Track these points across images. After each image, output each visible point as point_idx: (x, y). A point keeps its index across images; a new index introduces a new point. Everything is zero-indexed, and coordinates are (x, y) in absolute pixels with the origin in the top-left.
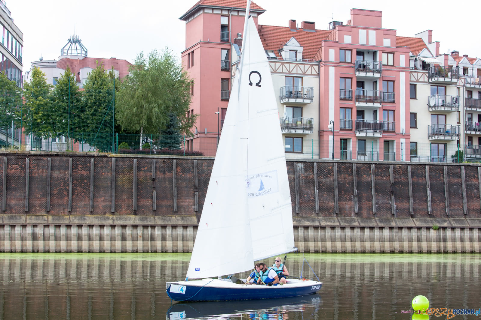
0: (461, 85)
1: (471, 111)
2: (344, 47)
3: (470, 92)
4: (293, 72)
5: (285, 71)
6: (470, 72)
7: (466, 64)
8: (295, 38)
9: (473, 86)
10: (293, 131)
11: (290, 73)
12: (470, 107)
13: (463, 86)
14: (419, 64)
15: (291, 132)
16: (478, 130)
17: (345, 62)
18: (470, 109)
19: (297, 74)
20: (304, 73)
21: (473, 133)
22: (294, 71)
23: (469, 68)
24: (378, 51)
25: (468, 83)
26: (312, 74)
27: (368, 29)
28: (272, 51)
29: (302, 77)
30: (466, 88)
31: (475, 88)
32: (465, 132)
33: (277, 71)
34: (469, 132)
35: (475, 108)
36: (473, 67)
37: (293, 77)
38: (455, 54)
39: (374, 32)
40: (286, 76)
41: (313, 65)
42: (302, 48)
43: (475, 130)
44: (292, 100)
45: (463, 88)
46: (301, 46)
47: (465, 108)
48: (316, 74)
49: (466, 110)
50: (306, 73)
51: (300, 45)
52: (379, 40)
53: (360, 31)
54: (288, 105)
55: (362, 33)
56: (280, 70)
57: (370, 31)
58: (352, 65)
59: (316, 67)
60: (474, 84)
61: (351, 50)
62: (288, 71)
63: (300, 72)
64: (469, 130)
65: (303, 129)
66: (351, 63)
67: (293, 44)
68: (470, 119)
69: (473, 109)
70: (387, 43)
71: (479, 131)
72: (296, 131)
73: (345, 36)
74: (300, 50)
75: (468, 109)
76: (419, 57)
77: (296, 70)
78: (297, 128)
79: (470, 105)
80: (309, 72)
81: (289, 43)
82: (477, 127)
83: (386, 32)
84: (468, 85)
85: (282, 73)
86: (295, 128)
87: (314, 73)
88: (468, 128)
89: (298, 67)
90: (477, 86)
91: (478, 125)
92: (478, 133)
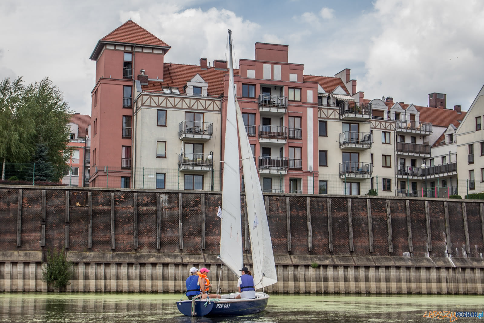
0: (392, 129)
1: (403, 155)
2: (248, 81)
3: (403, 137)
4: (193, 107)
5: (185, 106)
6: (402, 117)
7: (398, 109)
8: (199, 75)
9: (404, 131)
10: (190, 168)
11: (190, 108)
12: (401, 151)
13: (395, 130)
14: (332, 101)
15: (188, 168)
16: (410, 175)
17: (249, 98)
18: (402, 153)
19: (198, 109)
20: (206, 109)
21: (405, 177)
22: (195, 107)
23: (401, 113)
24: (284, 86)
25: (400, 128)
26: (214, 109)
27: (273, 63)
28: (177, 88)
29: (203, 113)
30: (397, 132)
31: (406, 133)
32: (397, 176)
33: (176, 107)
34: (400, 176)
35: (407, 152)
36: (405, 113)
37: (194, 113)
38: (389, 100)
39: (280, 66)
40: (186, 112)
41: (215, 100)
42: (207, 85)
43: (407, 174)
44: (190, 136)
45: (394, 132)
46: (205, 83)
47: (396, 153)
48: (218, 109)
49: (397, 155)
50: (208, 109)
51: (205, 81)
52: (285, 75)
53: (265, 65)
54: (187, 141)
55: (267, 67)
56: (179, 106)
57: (275, 66)
58: (255, 100)
59: (219, 103)
60: (407, 128)
61: (255, 85)
62: (188, 106)
63: (201, 107)
64: (401, 174)
65: (200, 165)
66: (255, 98)
67: (198, 80)
68: (404, 164)
69: (405, 154)
70: (293, 77)
71: (411, 175)
72: (193, 168)
73: (248, 70)
74: (205, 86)
75: (399, 153)
76: (332, 95)
77: (197, 106)
78: (194, 165)
79: (401, 148)
80: (211, 108)
81: (193, 80)
82: (409, 172)
83: (292, 67)
84: (399, 130)
85: (182, 108)
86: (192, 165)
87: (216, 108)
88: (399, 172)
89: (199, 103)
90: (409, 131)
91: (411, 169)
92: (410, 177)
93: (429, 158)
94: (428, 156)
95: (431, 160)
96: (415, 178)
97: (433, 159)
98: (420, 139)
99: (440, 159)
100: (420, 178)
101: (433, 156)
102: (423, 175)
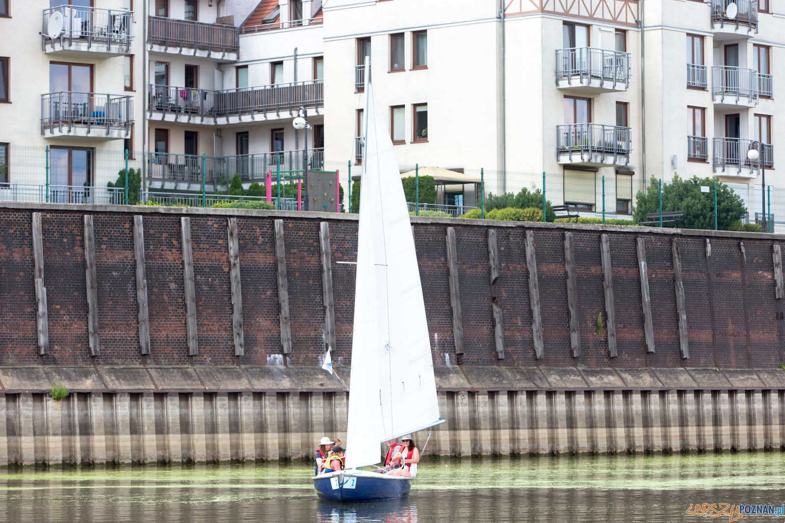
1: (165, 54)
12: (162, 43)
16: (183, 111)
18: (162, 49)
21: (170, 117)
32: (148, 114)
34: (157, 116)
35: (176, 45)
43: (175, 110)
47: (148, 47)
49: (151, 53)
64: (159, 109)
68: (163, 78)
69: (172, 50)
71: (186, 112)
75: (156, 48)
79: (161, 36)
82: (182, 103)
88: (155, 104)
91: (185, 95)
92: (184, 119)
93: (235, 62)
94: (232, 57)
95: (238, 68)
96: (197, 120)
97: (246, 66)
98: (210, 6)
99: (265, 69)
100: (209, 121)
101: (244, 57)
102: (217, 112)
